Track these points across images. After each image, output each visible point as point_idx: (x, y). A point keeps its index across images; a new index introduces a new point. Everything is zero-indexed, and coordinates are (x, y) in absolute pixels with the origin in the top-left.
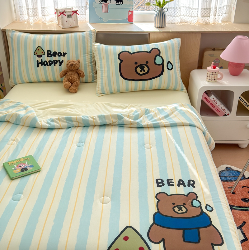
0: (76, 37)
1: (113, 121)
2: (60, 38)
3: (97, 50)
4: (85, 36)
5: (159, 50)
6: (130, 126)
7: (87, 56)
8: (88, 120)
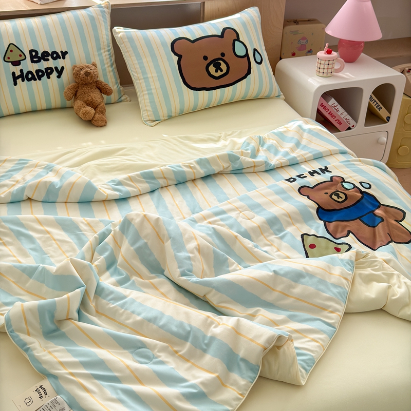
0: (77, 19)
1: (223, 166)
2: (47, 25)
3: (127, 40)
4: (94, 15)
5: (235, 30)
6: (254, 170)
7: (104, 54)
8: (183, 172)
